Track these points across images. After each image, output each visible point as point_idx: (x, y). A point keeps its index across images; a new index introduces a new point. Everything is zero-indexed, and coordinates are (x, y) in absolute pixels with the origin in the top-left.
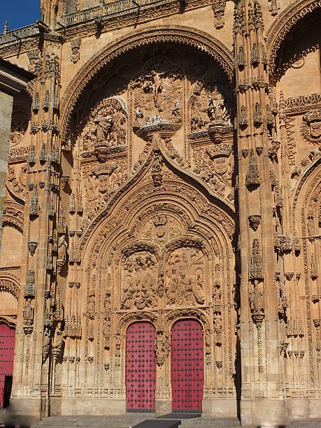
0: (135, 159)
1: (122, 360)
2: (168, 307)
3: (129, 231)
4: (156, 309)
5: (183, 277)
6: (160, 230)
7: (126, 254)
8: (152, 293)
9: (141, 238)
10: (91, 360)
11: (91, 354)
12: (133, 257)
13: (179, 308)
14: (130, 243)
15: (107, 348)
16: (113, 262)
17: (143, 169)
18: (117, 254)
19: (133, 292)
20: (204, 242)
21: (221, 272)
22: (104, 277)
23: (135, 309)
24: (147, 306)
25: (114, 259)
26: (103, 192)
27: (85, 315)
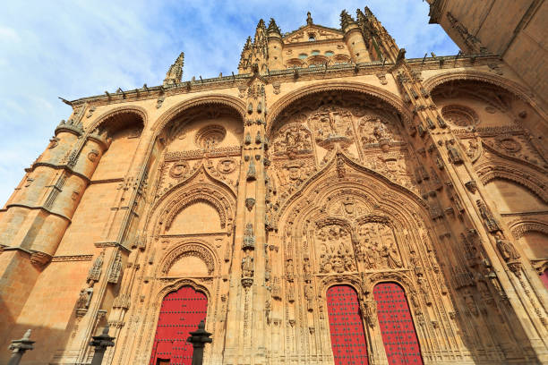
0: (320, 159)
1: (326, 323)
2: (367, 271)
3: (321, 208)
4: (356, 272)
5: (376, 245)
6: (350, 208)
7: (319, 226)
8: (349, 258)
9: (332, 214)
10: (292, 323)
11: (292, 317)
12: (327, 229)
13: (379, 271)
14: (323, 217)
15: (311, 310)
16: (308, 233)
17: (328, 167)
18: (311, 226)
19: (330, 257)
20: (392, 218)
21: (412, 241)
22: (300, 245)
23: (333, 273)
24: (346, 269)
25: (308, 229)
26: (294, 179)
27: (283, 277)
